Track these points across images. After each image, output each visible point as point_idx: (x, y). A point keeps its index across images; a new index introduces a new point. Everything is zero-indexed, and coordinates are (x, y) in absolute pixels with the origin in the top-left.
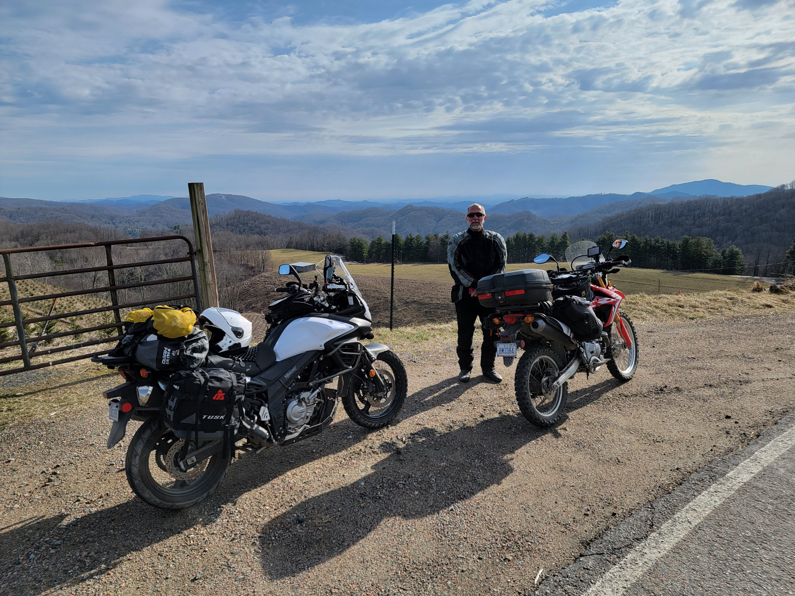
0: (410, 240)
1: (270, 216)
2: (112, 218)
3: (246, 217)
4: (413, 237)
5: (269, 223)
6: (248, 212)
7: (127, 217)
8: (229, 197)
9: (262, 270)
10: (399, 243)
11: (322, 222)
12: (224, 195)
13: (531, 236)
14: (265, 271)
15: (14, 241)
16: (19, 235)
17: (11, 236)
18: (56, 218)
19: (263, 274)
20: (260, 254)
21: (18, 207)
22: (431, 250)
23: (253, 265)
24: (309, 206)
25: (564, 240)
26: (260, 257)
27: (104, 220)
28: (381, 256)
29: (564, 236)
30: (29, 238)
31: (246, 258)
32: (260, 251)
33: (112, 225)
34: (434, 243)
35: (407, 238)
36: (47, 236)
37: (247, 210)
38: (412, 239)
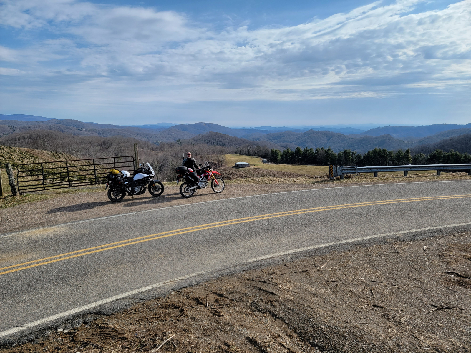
0: (306, 151)
1: (228, 135)
2: (147, 135)
3: (215, 136)
4: (308, 149)
5: (227, 139)
6: (216, 133)
7: (154, 135)
8: (208, 124)
9: (221, 165)
10: (299, 153)
11: (258, 139)
12: (205, 123)
13: (384, 151)
14: (222, 166)
15: (100, 146)
16: (102, 144)
17: (98, 143)
18: (120, 134)
19: (221, 168)
20: (220, 156)
21: (103, 128)
22: (319, 157)
23: (216, 162)
24: (251, 130)
25: (406, 154)
26: (220, 158)
27: (143, 136)
28: (288, 160)
29: (407, 152)
30: (107, 145)
31: (212, 159)
32: (220, 155)
33: (147, 139)
34: (321, 153)
35: (305, 150)
36: (115, 144)
37: (216, 132)
38: (307, 151)
